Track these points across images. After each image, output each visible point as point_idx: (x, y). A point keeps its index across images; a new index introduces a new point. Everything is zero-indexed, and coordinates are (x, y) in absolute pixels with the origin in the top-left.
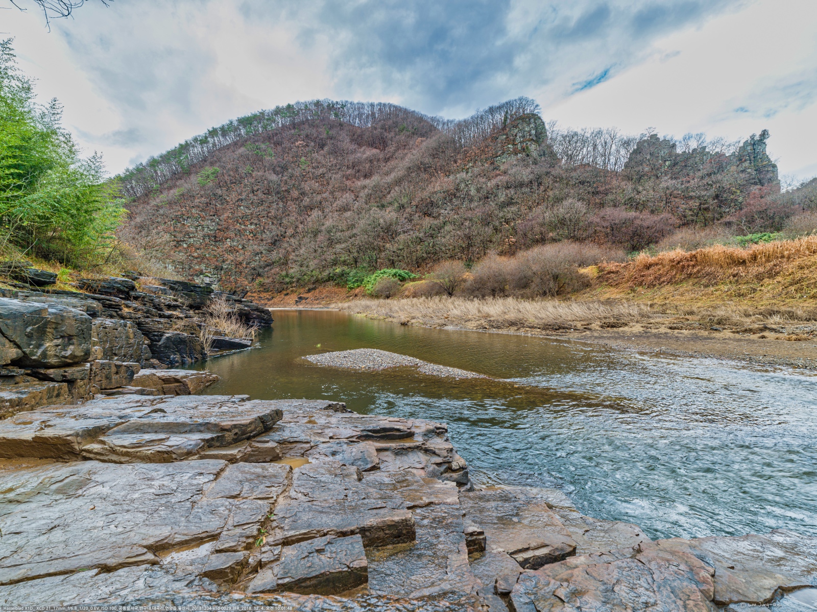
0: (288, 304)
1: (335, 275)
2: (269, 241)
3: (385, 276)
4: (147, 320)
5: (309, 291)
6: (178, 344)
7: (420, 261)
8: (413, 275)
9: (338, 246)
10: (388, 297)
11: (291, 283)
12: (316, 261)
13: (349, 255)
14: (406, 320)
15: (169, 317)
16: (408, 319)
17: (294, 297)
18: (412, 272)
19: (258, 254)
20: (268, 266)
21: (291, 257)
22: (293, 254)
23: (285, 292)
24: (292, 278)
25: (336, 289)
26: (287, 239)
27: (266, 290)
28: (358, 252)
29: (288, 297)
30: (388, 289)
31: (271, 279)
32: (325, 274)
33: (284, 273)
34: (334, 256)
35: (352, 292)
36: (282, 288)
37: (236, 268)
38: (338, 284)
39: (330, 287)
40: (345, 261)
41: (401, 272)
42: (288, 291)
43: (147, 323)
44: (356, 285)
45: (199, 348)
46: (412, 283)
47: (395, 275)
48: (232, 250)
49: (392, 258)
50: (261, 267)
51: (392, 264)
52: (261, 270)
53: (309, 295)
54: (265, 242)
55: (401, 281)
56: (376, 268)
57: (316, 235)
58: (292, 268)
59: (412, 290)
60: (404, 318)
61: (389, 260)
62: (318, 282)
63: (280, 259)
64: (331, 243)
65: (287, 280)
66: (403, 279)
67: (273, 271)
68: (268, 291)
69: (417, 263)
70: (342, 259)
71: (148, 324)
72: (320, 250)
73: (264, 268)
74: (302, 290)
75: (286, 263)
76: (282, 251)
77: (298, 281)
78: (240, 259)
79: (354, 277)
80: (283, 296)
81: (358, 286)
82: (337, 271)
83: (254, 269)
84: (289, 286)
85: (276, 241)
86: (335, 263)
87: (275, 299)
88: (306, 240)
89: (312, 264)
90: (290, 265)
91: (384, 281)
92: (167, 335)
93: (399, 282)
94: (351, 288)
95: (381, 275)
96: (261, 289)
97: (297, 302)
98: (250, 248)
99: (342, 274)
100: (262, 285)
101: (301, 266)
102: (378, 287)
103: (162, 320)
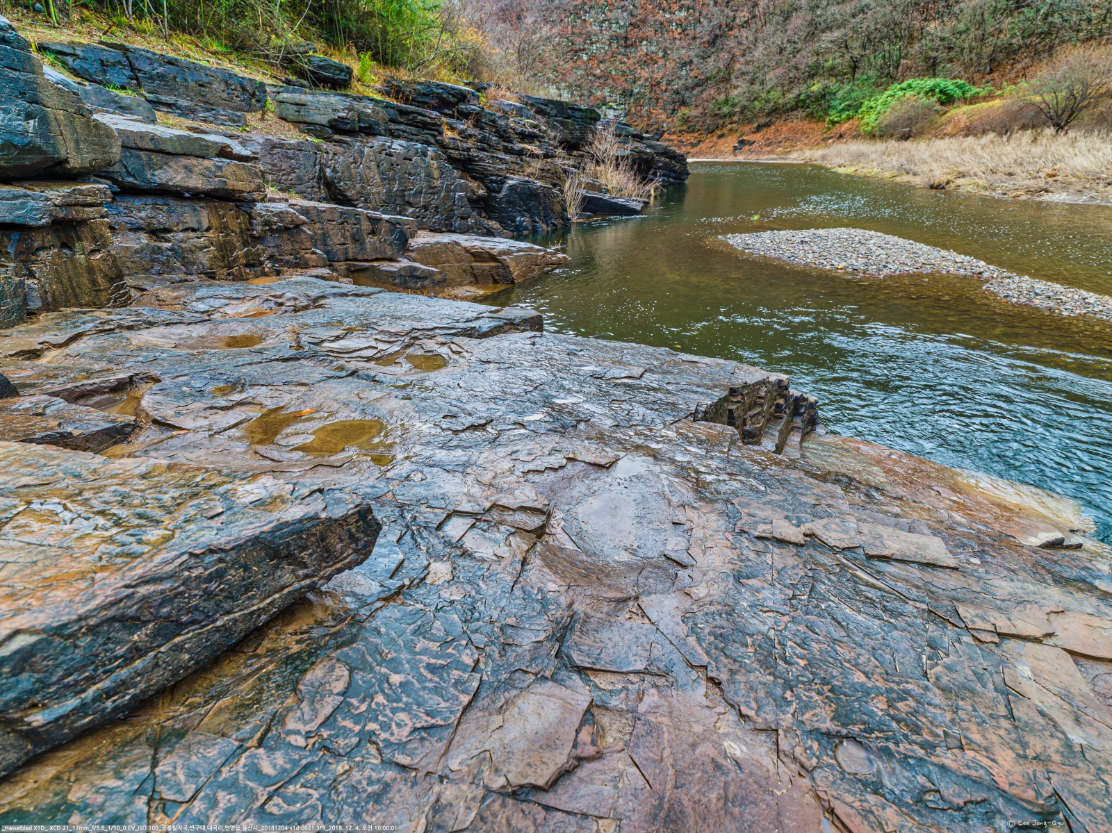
0: (721, 152)
1: (809, 97)
2: (706, 39)
3: (909, 93)
4: (482, 154)
5: (759, 128)
6: (528, 198)
7: (1000, 56)
8: (975, 90)
9: (827, 37)
10: (905, 137)
11: (731, 115)
12: (779, 72)
13: (842, 56)
14: (944, 179)
15: (520, 153)
16: (949, 177)
17: (732, 141)
18: (974, 84)
19: (684, 64)
20: (698, 85)
21: (738, 66)
22: (742, 60)
23: (719, 132)
24: (734, 105)
25: (806, 125)
26: (735, 32)
27: (691, 130)
28: (864, 47)
29: (723, 140)
30: (911, 121)
31: (700, 110)
32: (791, 96)
33: (722, 97)
34: (815, 59)
35: (834, 130)
36: (715, 125)
37: (651, 92)
38: (811, 116)
39: (797, 121)
40: (833, 68)
41: (949, 84)
42: (725, 130)
43: (481, 160)
44: (844, 116)
45: (558, 208)
46: (966, 108)
47: (932, 90)
48: (648, 61)
49: (933, 54)
50: (687, 89)
51: (932, 67)
52: (687, 94)
53: (758, 137)
54: (698, 41)
55: (943, 104)
56: (892, 78)
57: (787, 17)
58: (736, 87)
59: (964, 121)
60: (939, 176)
61: (927, 59)
62: (777, 112)
63: (720, 70)
64: (814, 30)
65: (725, 110)
66: (948, 100)
67: (704, 95)
68: (693, 131)
69: (992, 60)
70: (827, 65)
71: (484, 161)
72: (789, 48)
73: (693, 88)
74: (746, 129)
75: (726, 80)
76: (725, 56)
77: (742, 112)
78: (658, 75)
79: (844, 99)
80: (715, 139)
81: (849, 118)
82: (815, 88)
83: (677, 92)
84: (728, 121)
85: (716, 36)
86: (813, 73)
87: (702, 145)
88: (769, 29)
89: (771, 77)
90: (734, 81)
91: (905, 106)
92: (511, 182)
93: (938, 107)
94: (833, 123)
95: (901, 93)
96: (684, 128)
97: (735, 148)
98: (673, 55)
99: (823, 96)
100: (685, 120)
101: (752, 82)
102: (888, 117)
103: (508, 157)
